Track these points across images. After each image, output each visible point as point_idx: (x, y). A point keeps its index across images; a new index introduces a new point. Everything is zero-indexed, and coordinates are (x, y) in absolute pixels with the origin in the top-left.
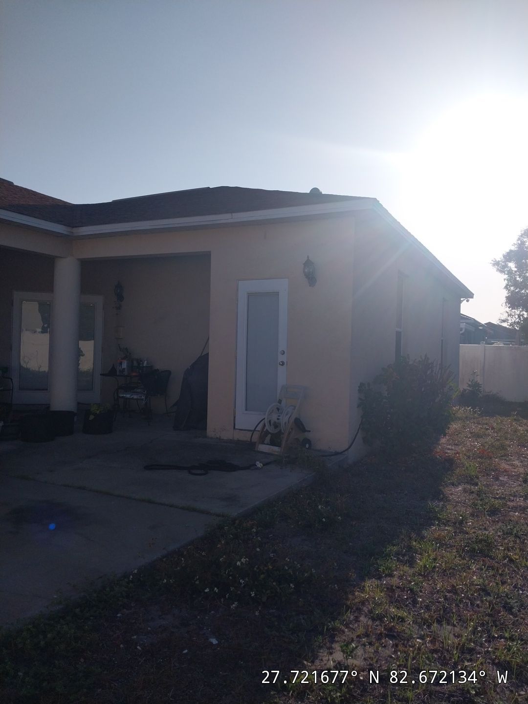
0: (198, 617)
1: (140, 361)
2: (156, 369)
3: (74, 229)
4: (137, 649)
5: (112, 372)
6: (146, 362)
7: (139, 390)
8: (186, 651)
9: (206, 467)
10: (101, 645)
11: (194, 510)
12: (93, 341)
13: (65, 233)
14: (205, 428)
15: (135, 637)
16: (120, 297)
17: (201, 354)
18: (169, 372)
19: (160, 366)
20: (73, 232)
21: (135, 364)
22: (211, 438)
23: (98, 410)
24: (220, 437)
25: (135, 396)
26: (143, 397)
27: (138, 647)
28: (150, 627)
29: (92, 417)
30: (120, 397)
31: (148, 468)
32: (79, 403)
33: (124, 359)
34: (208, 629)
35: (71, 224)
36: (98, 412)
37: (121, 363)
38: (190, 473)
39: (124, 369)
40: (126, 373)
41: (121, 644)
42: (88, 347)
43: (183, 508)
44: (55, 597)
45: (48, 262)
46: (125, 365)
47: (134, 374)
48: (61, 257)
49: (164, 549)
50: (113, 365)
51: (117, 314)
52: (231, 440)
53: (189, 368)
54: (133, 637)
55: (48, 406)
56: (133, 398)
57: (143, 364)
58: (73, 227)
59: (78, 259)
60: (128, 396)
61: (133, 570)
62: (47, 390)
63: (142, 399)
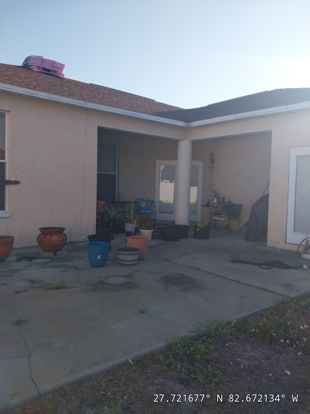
0: (276, 356)
1: (223, 199)
2: (233, 203)
3: (189, 123)
4: (241, 367)
5: (208, 205)
6: (227, 199)
7: (223, 216)
8: (271, 375)
9: (270, 265)
10: (219, 359)
11: (265, 290)
12: (196, 187)
13: (184, 126)
14: (266, 241)
15: (239, 359)
16: (213, 161)
17: (263, 195)
18: (241, 206)
19: (236, 201)
20: (188, 126)
21: (221, 200)
22: (270, 247)
23: (201, 226)
24: (276, 247)
25: (221, 219)
26: (226, 220)
27: (241, 366)
28: (247, 356)
29: (198, 229)
30: (213, 219)
31: (233, 261)
32: (190, 221)
33: (214, 197)
34: (283, 364)
35: (187, 121)
36: (201, 227)
37: (213, 200)
38: (259, 267)
39: (215, 203)
40: (216, 205)
41: (231, 361)
42: (194, 190)
43: (258, 288)
44: (192, 328)
45: (174, 144)
46: (215, 201)
47: (220, 206)
48: (182, 140)
49: (250, 310)
50: (208, 200)
51: (210, 171)
52: (283, 249)
53: (255, 203)
54: (237, 359)
55: (174, 222)
56: (220, 220)
57: (225, 200)
58: (189, 122)
59: (191, 141)
60: (218, 219)
61: (233, 320)
62: (172, 213)
63: (226, 221)
